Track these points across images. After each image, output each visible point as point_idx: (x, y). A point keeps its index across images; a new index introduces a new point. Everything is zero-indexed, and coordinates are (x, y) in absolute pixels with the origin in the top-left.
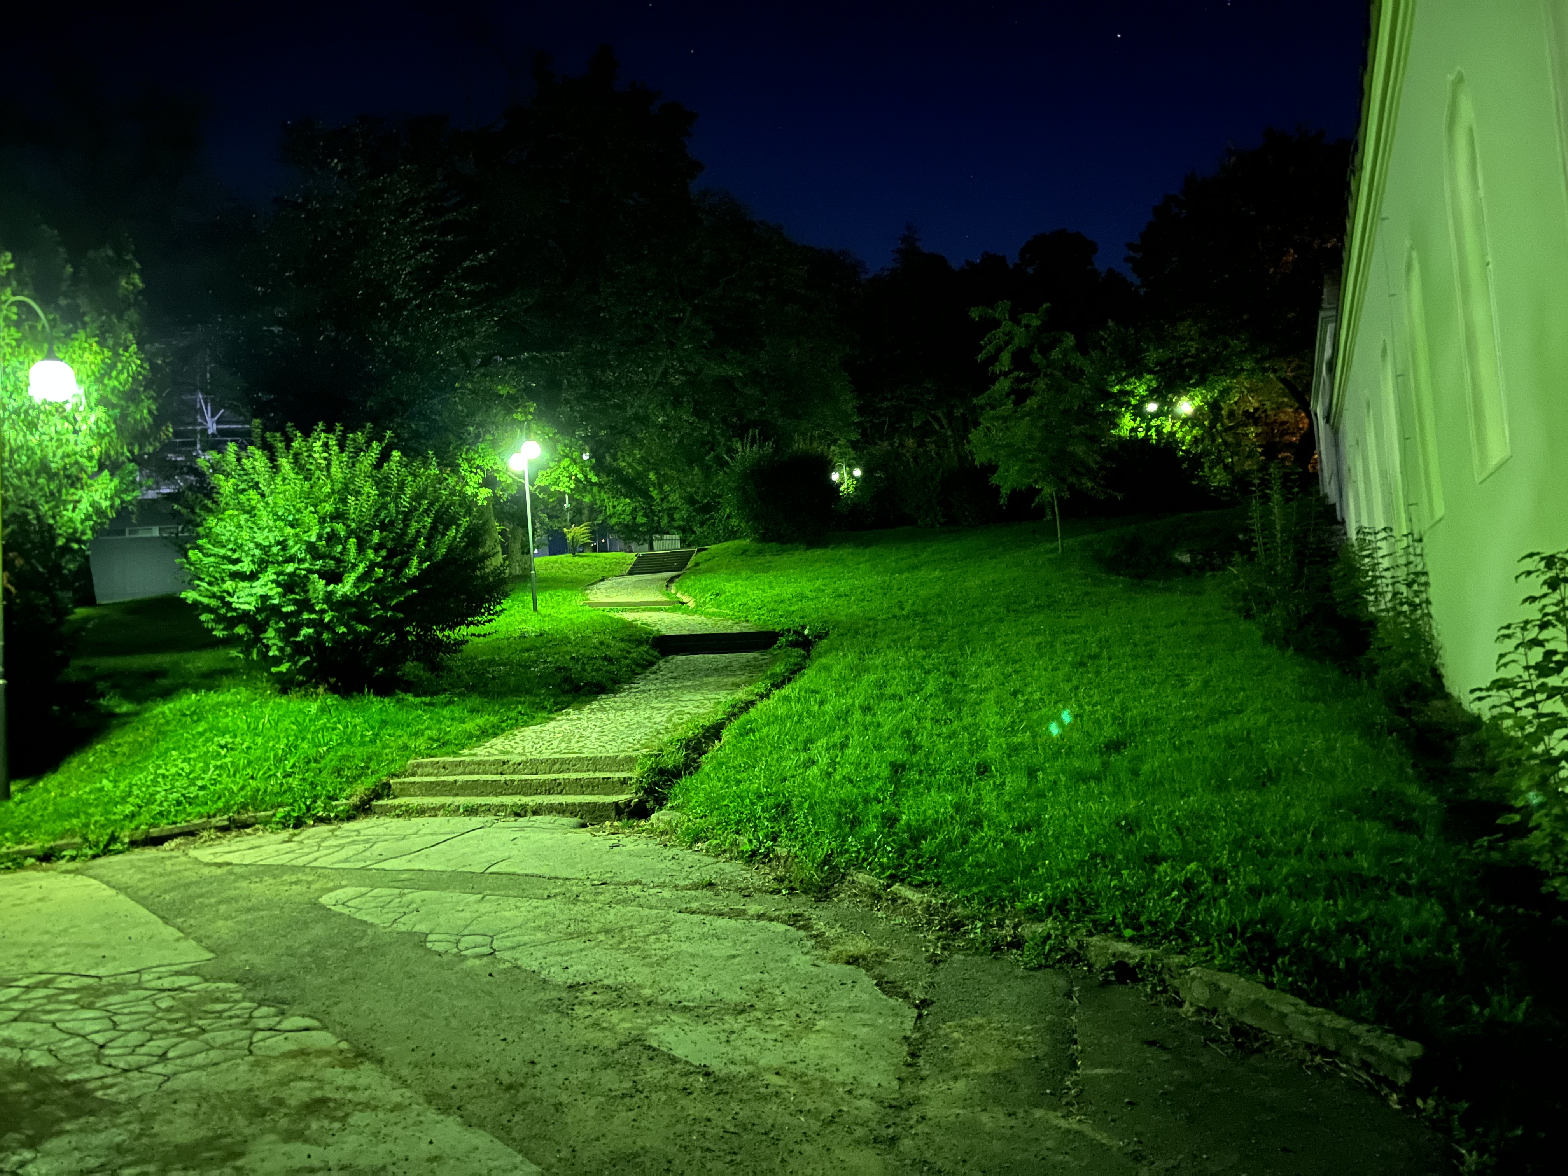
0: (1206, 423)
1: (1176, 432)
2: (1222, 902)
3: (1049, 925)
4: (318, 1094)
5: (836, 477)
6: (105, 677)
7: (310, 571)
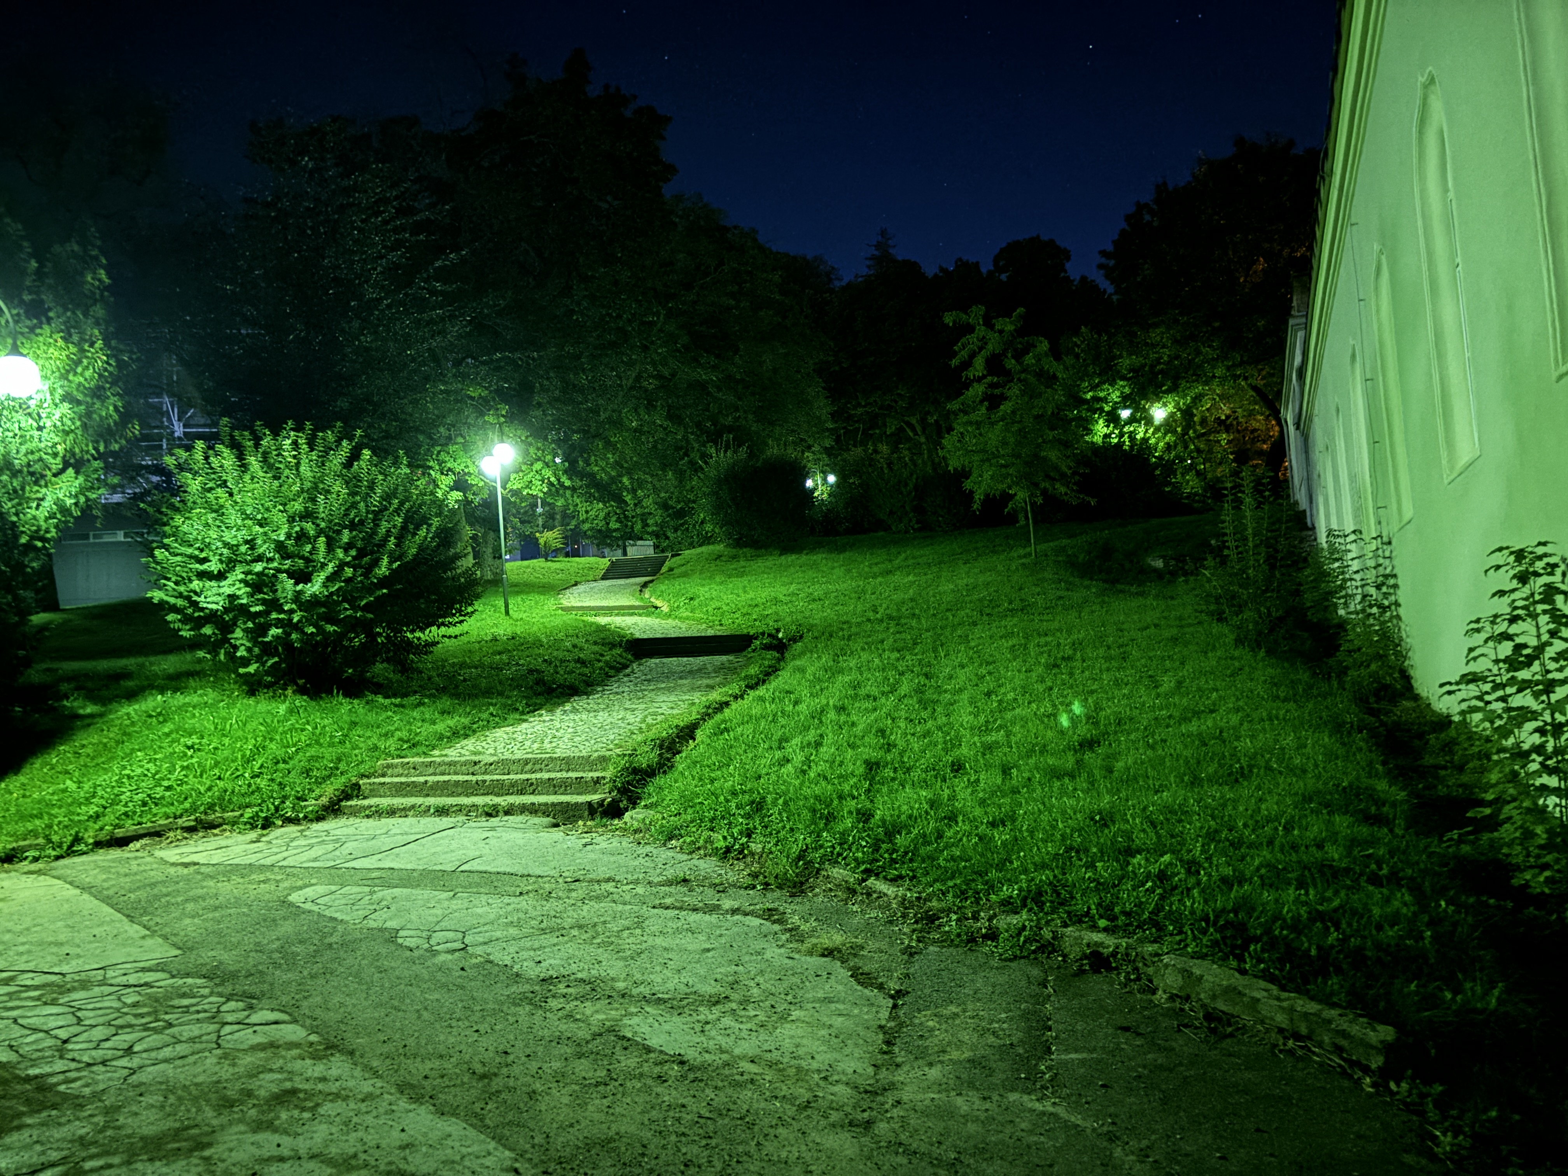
0: (1179, 429)
1: (1149, 438)
2: (1195, 892)
3: (1024, 917)
4: (288, 1085)
5: (809, 483)
6: (69, 679)
7: (279, 571)
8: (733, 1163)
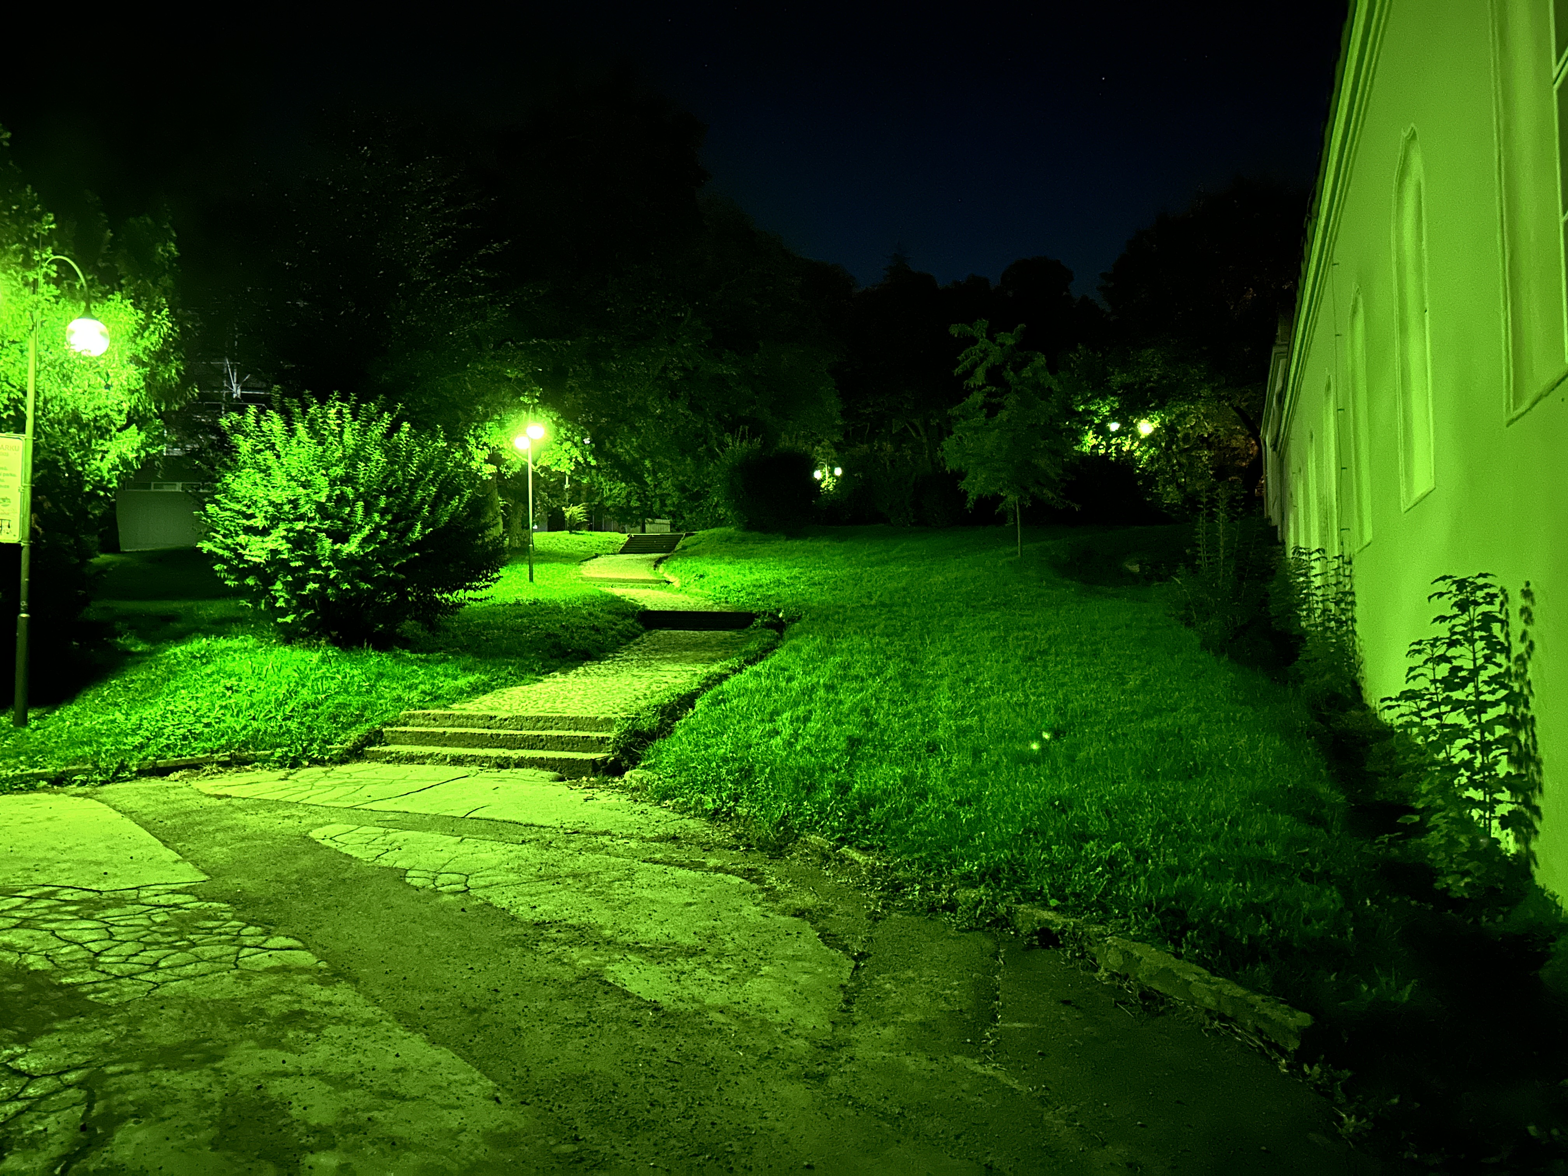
0: (1163, 444)
1: (1134, 451)
2: (1142, 878)
3: (982, 892)
4: (296, 1007)
5: (818, 475)
6: (123, 619)
7: (319, 530)
8: (695, 1106)
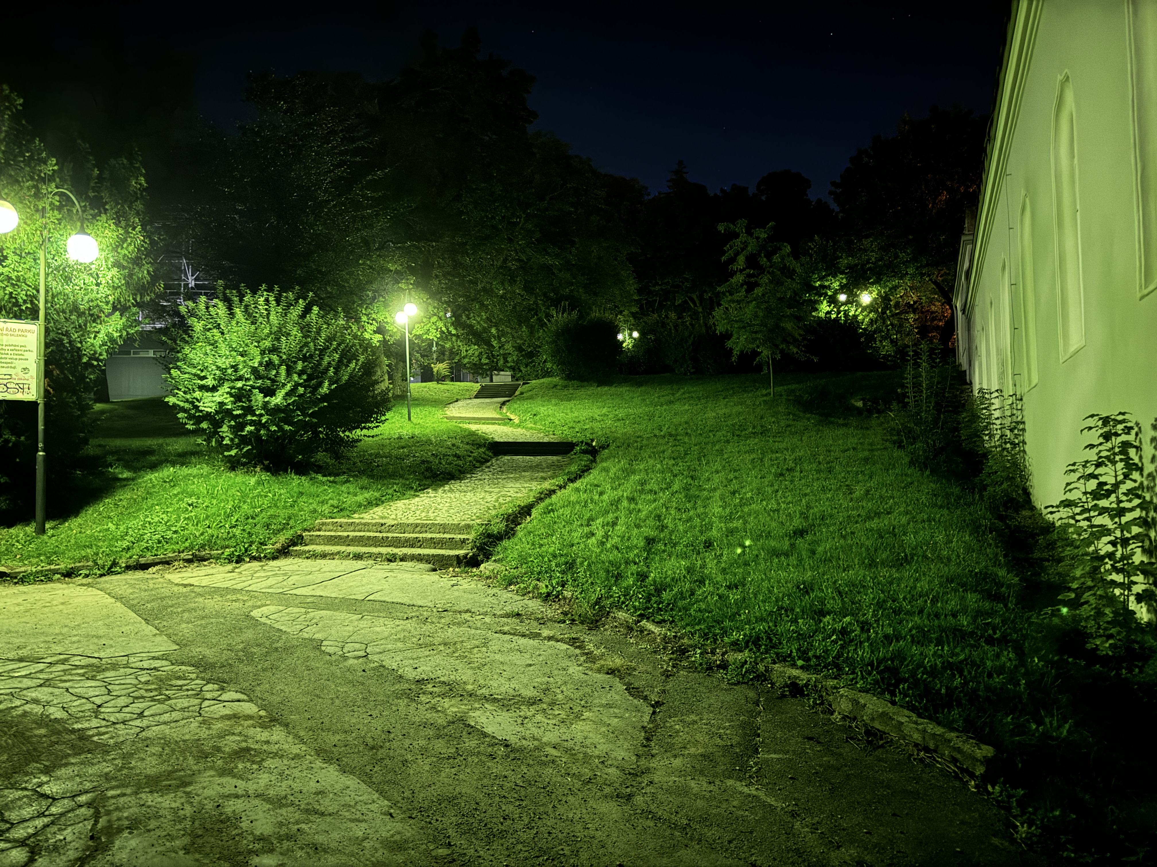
0: (880, 310)
1: (858, 315)
2: (866, 644)
3: (746, 655)
4: (244, 745)
5: (620, 337)
6: (112, 453)
7: (253, 387)
8: (536, 819)
